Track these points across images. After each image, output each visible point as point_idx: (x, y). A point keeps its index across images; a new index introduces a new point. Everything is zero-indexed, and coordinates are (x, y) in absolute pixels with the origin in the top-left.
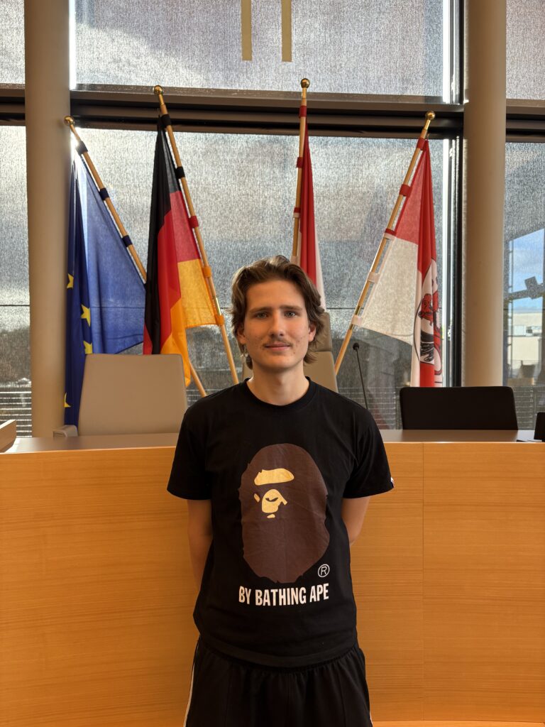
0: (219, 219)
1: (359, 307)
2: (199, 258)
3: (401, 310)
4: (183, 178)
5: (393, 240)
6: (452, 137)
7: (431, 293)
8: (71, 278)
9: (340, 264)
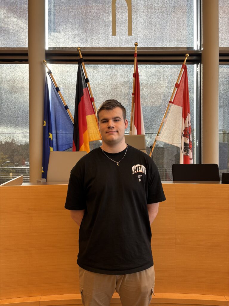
2: (95, 114)
4: (88, 83)
5: (172, 105)
8: (45, 122)
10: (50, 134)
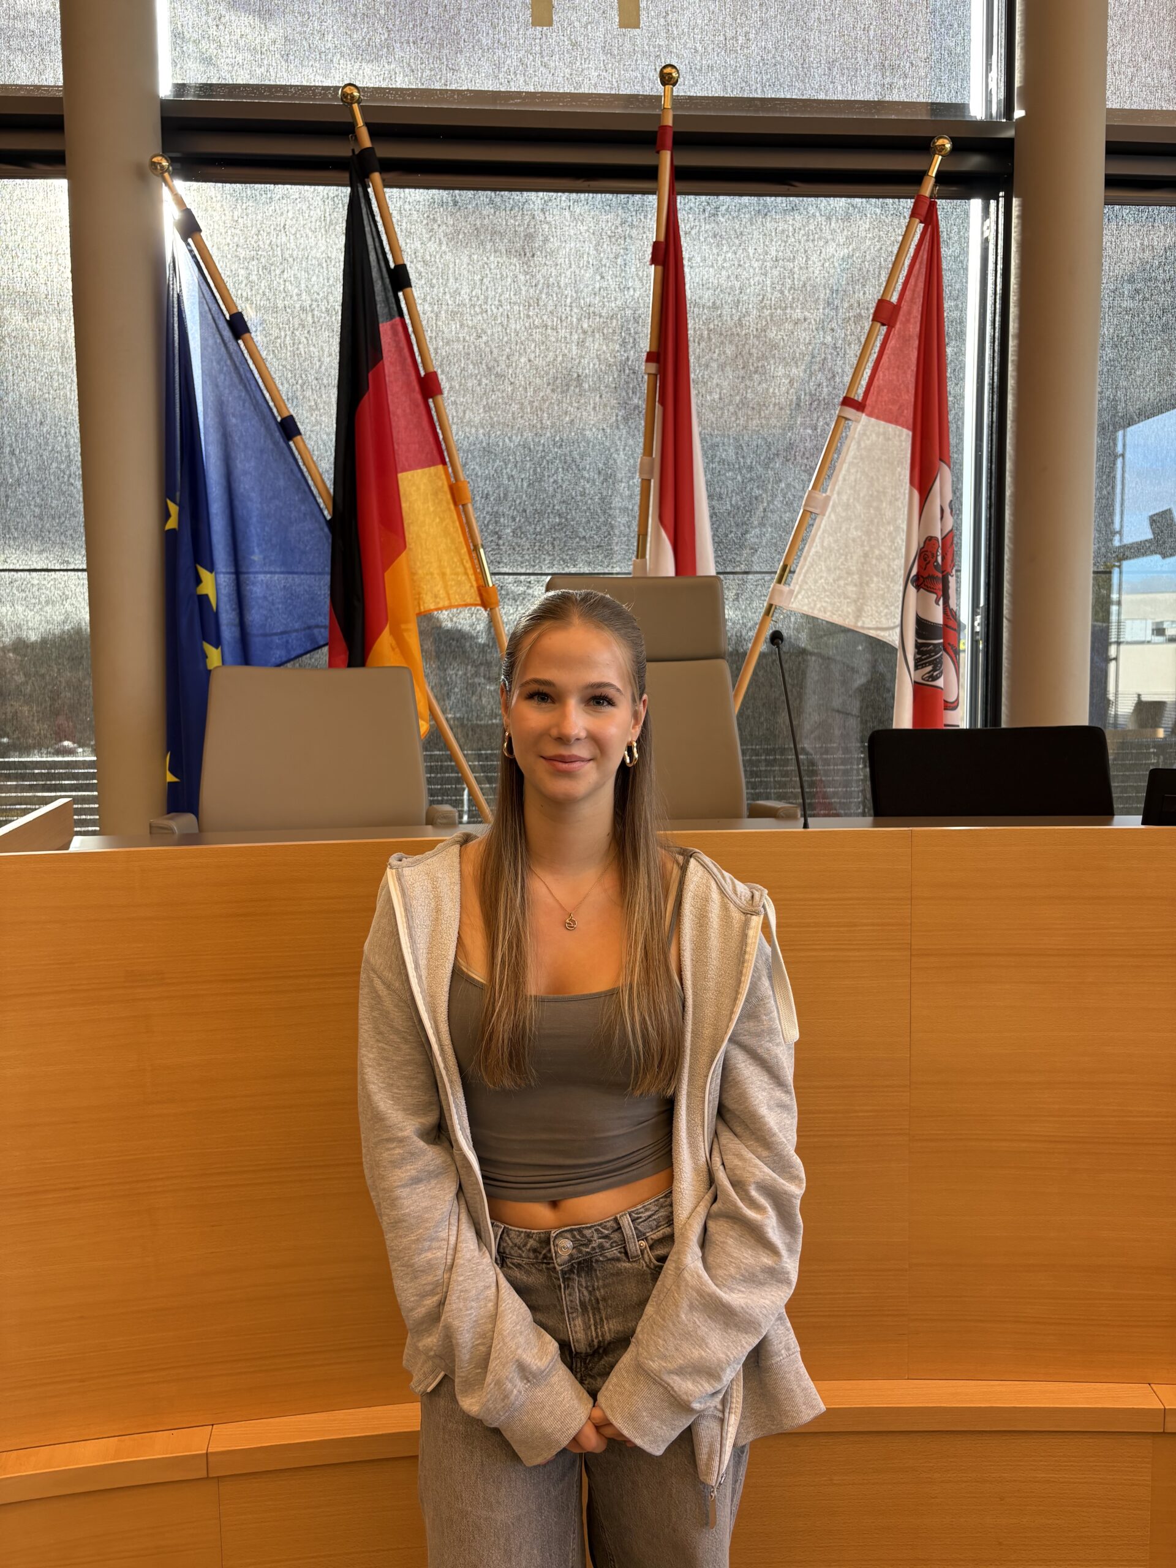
0: (484, 381)
1: (785, 567)
2: (444, 463)
3: (877, 575)
4: (408, 289)
5: (858, 421)
6: (988, 195)
7: (939, 536)
8: (173, 508)
9: (743, 477)
10: (204, 574)
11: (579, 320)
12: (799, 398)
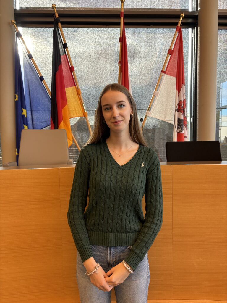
1: (149, 108)
2: (75, 86)
4: (67, 48)
6: (193, 28)
7: (182, 100)
8: (17, 96)
10: (24, 110)
11: (106, 56)
12: (153, 72)
